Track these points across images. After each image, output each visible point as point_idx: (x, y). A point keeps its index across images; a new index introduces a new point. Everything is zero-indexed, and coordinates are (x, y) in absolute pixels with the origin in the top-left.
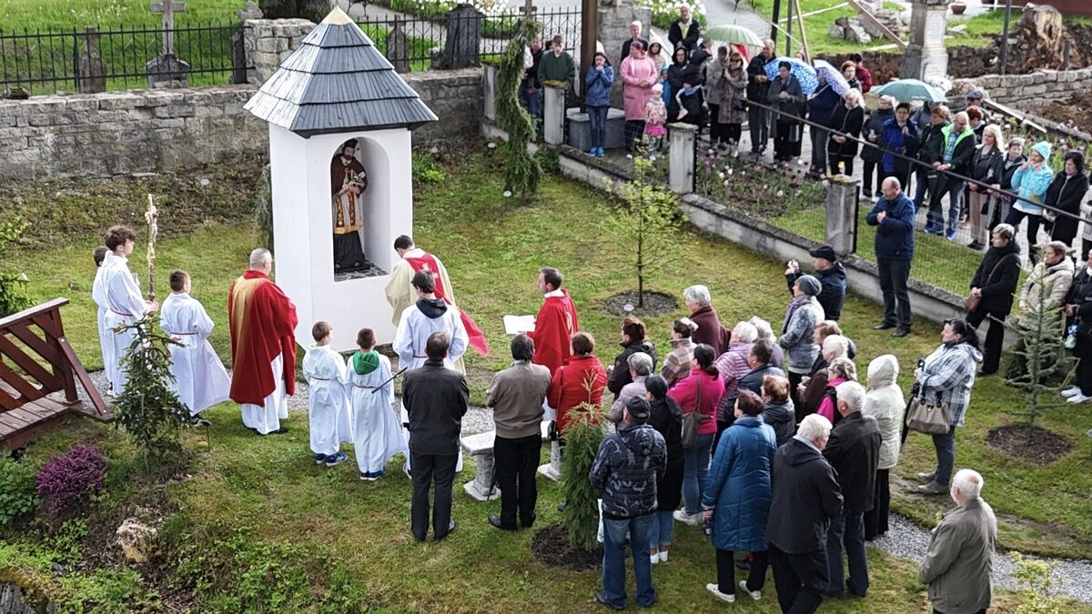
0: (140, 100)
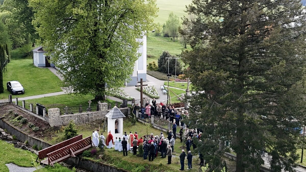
0: (87, 114)
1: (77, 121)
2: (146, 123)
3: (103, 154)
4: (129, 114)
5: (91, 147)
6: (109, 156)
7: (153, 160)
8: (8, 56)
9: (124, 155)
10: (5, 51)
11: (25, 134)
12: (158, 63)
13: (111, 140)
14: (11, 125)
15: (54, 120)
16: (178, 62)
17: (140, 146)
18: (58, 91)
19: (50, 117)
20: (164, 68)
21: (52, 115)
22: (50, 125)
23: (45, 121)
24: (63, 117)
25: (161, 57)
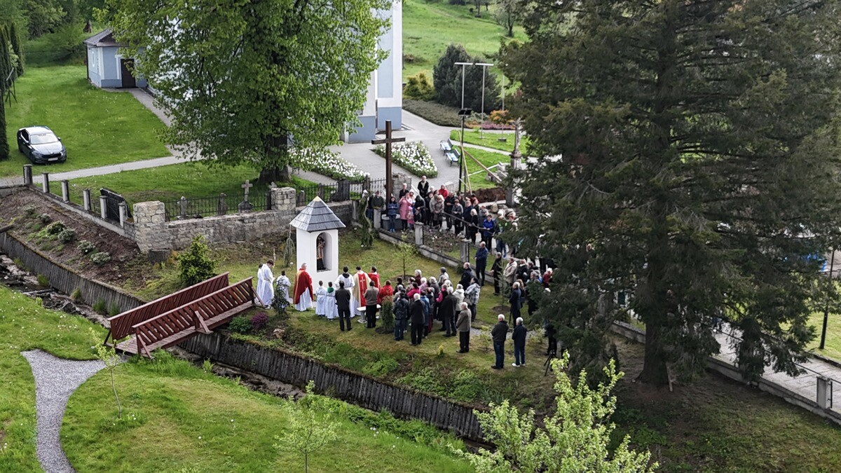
0: (239, 217)
1: (214, 237)
2: (400, 244)
3: (285, 325)
4: (355, 218)
5: (251, 307)
6: (301, 330)
7: (419, 342)
8: (16, 56)
9: (342, 329)
10: (9, 42)
11: (72, 273)
12: (435, 77)
13: (307, 289)
14: (33, 249)
15: (148, 234)
16: (490, 74)
17: (385, 306)
18: (159, 154)
19: (138, 225)
20: (449, 91)
21: (144, 220)
22: (137, 248)
23: (126, 236)
24: (173, 227)
25: (442, 60)
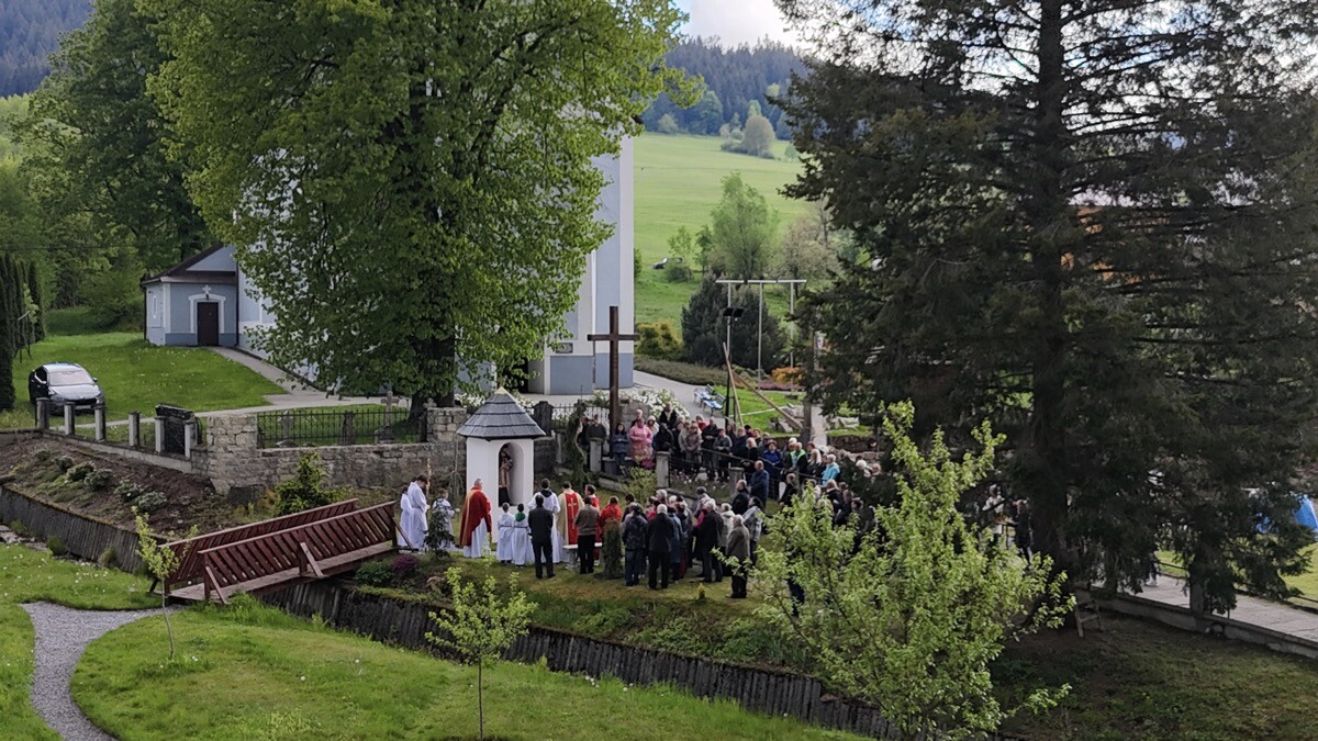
0: (376, 448)
4: (559, 461)
5: (391, 550)
7: (665, 585)
9: (539, 576)
11: (104, 525)
12: (685, 325)
13: (483, 521)
14: (43, 501)
15: (230, 464)
19: (213, 448)
21: (224, 440)
22: (211, 486)
23: (194, 471)
24: (271, 455)
25: (694, 299)
